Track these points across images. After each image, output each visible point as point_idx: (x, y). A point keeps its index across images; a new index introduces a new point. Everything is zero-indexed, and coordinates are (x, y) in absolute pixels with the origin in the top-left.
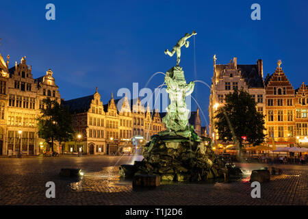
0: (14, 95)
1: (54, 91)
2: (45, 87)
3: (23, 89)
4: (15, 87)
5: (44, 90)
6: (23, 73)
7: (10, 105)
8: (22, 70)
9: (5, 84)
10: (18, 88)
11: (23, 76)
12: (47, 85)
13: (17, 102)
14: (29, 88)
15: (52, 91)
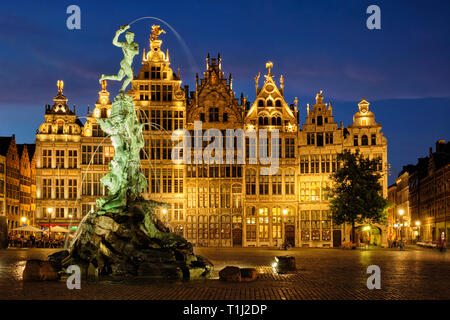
0: (306, 156)
1: (374, 136)
2: (356, 131)
3: (320, 144)
4: (309, 143)
5: (356, 137)
6: (320, 118)
7: (302, 172)
8: (317, 114)
9: (293, 143)
10: (313, 143)
11: (320, 123)
12: (360, 128)
13: (312, 165)
14: (330, 140)
15: (369, 136)
